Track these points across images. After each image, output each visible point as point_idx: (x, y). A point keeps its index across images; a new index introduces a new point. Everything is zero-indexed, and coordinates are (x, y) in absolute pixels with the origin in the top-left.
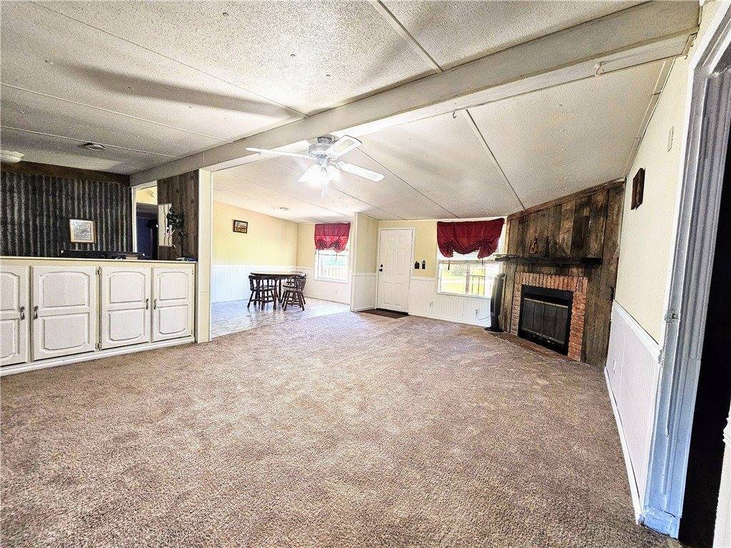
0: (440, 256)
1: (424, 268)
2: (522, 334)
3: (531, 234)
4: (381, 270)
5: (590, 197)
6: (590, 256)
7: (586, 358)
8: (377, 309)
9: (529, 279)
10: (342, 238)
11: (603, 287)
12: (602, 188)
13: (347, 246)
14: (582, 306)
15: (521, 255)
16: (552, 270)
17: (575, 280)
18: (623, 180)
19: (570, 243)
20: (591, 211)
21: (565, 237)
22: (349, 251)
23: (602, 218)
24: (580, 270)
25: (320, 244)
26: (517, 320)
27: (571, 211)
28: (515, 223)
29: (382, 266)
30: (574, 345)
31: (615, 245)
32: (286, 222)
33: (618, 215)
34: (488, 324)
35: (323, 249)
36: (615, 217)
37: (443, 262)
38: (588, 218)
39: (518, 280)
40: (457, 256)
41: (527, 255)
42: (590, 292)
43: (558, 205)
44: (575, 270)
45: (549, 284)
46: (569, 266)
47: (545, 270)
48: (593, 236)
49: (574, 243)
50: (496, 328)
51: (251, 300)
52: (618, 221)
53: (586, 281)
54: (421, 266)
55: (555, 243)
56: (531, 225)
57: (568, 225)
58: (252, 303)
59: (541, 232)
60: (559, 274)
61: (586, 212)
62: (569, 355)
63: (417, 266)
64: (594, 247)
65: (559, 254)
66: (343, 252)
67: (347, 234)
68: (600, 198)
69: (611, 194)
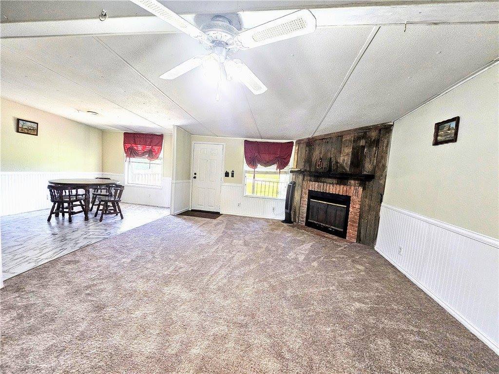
0: (246, 167)
1: (233, 176)
2: (309, 224)
3: (316, 154)
4: (195, 178)
5: (365, 133)
6: (365, 173)
7: (360, 240)
8: (192, 210)
9: (315, 186)
10: (156, 148)
11: (375, 194)
12: (375, 127)
13: (161, 155)
14: (358, 206)
15: (308, 169)
16: (335, 181)
17: (352, 188)
18: (392, 124)
19: (349, 163)
20: (366, 142)
21: (345, 159)
22: (162, 160)
23: (374, 148)
24: (357, 182)
25: (130, 152)
26: (305, 215)
27: (350, 141)
28: (303, 146)
29: (195, 174)
30: (352, 231)
31: (384, 167)
32: (89, 127)
33: (387, 146)
34: (283, 218)
35: (134, 157)
36: (384, 148)
37: (249, 172)
38: (363, 147)
39: (305, 186)
40: (260, 168)
41: (313, 169)
42: (364, 197)
43: (340, 136)
44: (352, 182)
45: (331, 190)
46: (347, 179)
47: (330, 180)
48: (368, 160)
49: (352, 163)
50: (288, 220)
51: (52, 213)
52: (387, 151)
53: (360, 189)
54: (230, 175)
55: (337, 162)
56: (317, 148)
57: (348, 150)
58: (53, 216)
59: (325, 154)
60: (339, 183)
61: (362, 143)
62: (347, 238)
63: (227, 174)
64: (368, 167)
65: (340, 170)
66: (157, 160)
67: (160, 144)
68: (374, 134)
69: (382, 132)
